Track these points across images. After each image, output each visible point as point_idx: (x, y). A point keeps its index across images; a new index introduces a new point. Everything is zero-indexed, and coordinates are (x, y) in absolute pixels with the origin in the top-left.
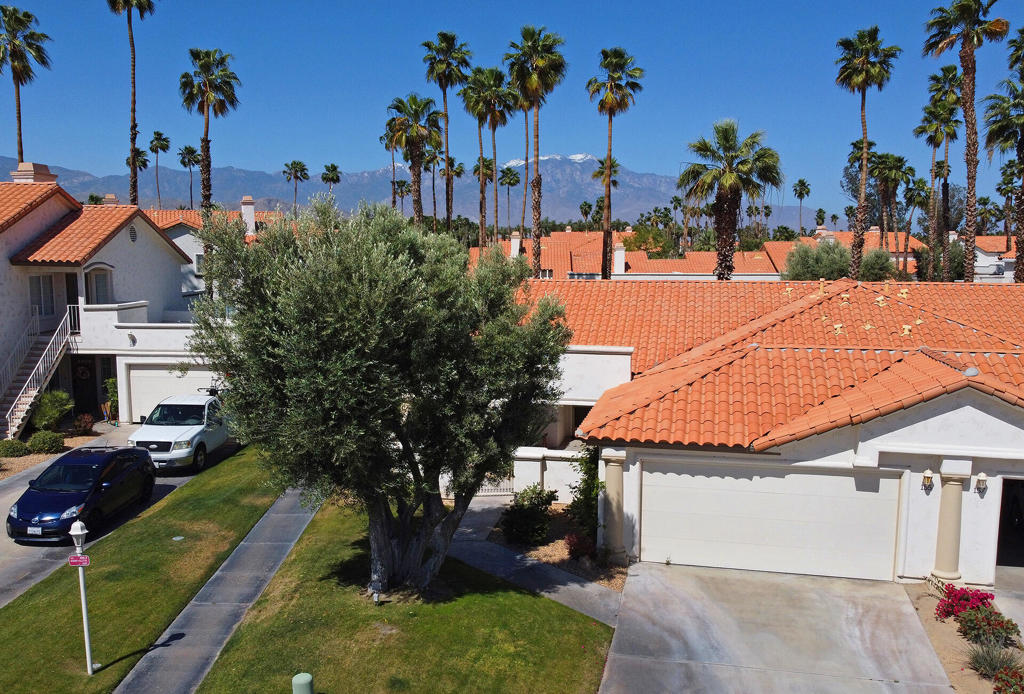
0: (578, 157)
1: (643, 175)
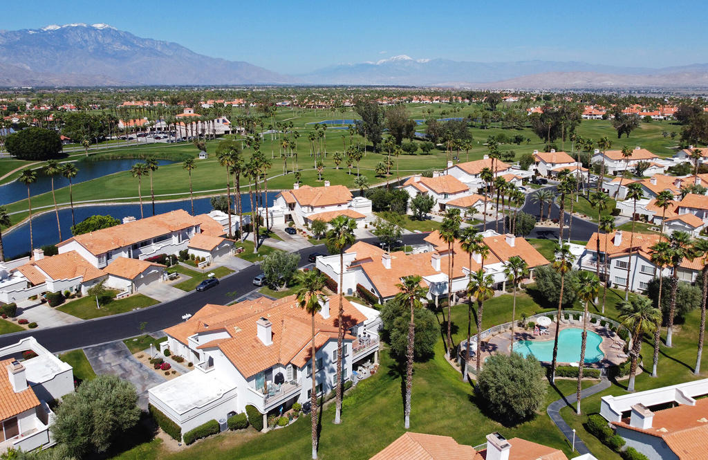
0: (99, 26)
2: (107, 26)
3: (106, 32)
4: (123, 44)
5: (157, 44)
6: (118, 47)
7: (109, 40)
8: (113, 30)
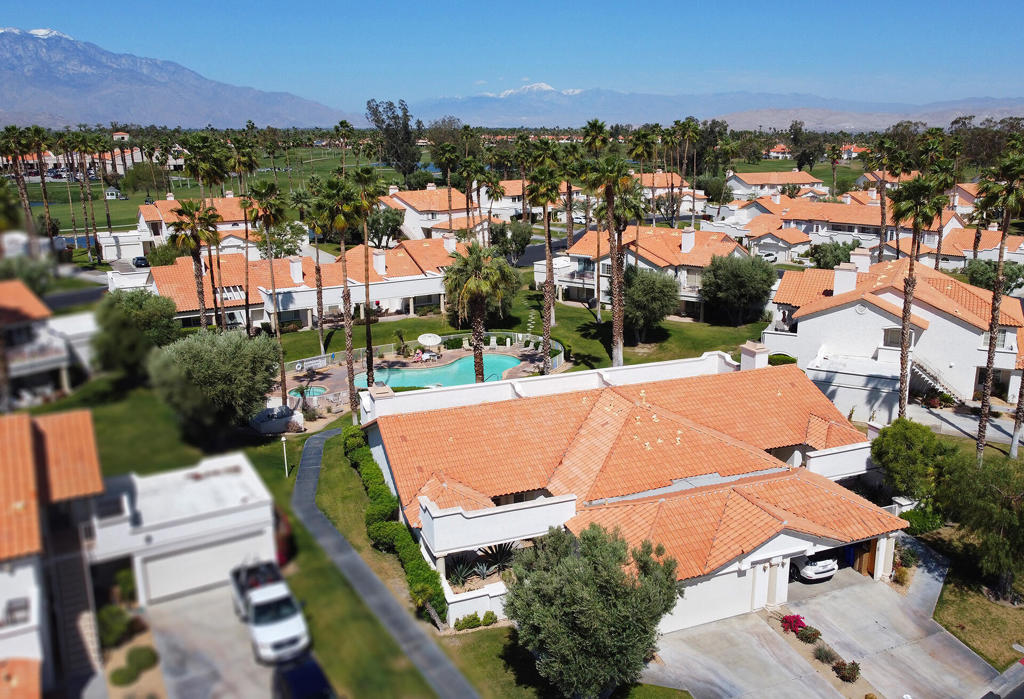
0: (41, 33)
1: (120, 56)
2: (55, 33)
3: (52, 43)
4: (82, 63)
5: (141, 62)
6: (74, 67)
7: (58, 56)
8: (67, 40)
